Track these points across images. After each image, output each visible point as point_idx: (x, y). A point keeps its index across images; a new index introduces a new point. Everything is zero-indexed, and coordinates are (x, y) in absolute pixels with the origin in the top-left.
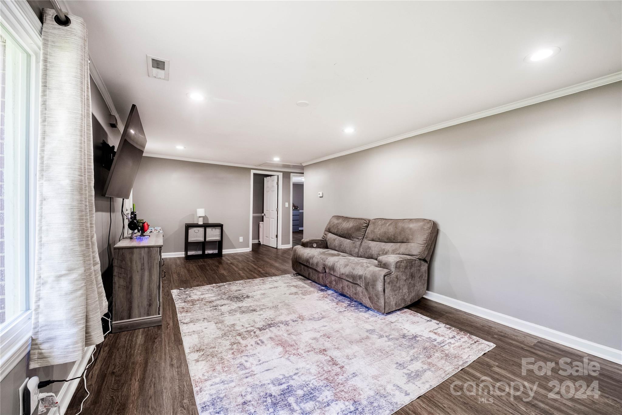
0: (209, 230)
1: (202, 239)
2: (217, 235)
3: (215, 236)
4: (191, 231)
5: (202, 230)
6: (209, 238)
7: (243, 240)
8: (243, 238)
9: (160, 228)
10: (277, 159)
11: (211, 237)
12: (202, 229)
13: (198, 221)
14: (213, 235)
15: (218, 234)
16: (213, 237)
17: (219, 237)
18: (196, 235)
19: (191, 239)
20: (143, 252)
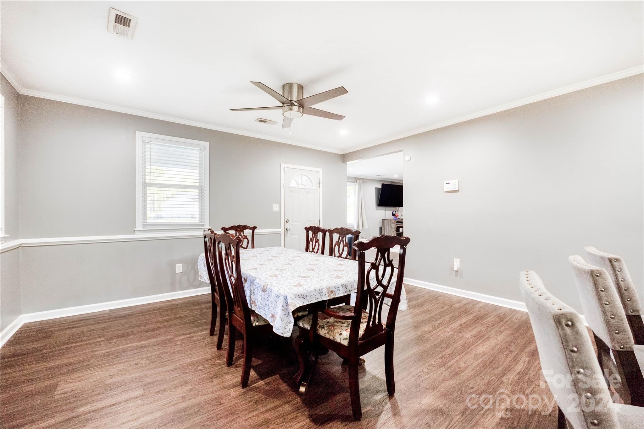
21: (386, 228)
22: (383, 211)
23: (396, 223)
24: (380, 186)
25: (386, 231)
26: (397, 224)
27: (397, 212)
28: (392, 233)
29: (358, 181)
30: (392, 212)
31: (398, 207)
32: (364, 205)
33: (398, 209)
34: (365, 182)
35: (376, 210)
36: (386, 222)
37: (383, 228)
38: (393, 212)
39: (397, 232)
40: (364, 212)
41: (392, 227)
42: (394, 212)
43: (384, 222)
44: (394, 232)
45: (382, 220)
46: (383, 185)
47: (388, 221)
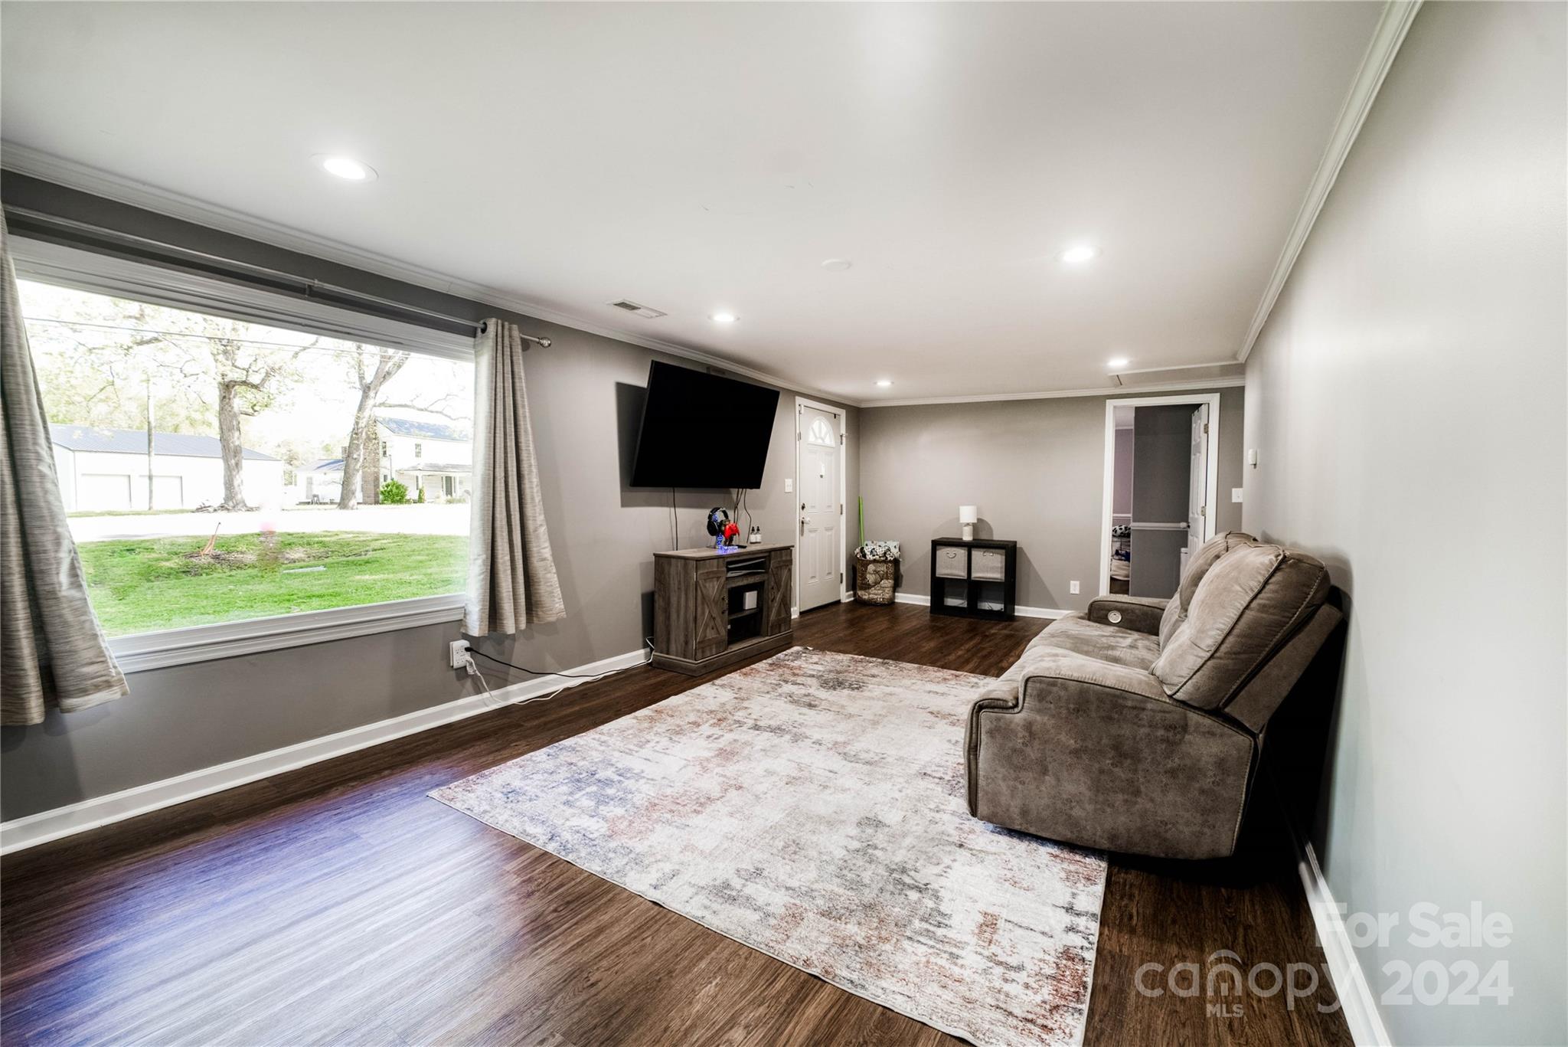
0: (976, 554)
1: (962, 574)
2: (997, 568)
3: (993, 569)
4: (943, 553)
5: (962, 553)
6: (977, 572)
7: (1080, 590)
8: (1081, 585)
9: (895, 544)
10: (1119, 364)
11: (983, 571)
12: (963, 551)
13: (962, 535)
14: (989, 567)
15: (999, 565)
16: (987, 572)
17: (1001, 572)
18: (952, 564)
19: (941, 572)
20: (680, 563)
21: (674, 600)
22: (666, 510)
23: (729, 570)
24: (640, 379)
25: (674, 616)
26: (730, 575)
27: (730, 514)
28: (707, 625)
29: (492, 324)
30: (707, 512)
31: (734, 491)
32: (535, 480)
33: (735, 496)
34: (546, 342)
35: (624, 504)
36: (673, 571)
37: (659, 603)
38: (710, 517)
39: (729, 614)
40: (541, 518)
41: (703, 598)
42: (719, 516)
43: (666, 567)
44: (718, 620)
45: (657, 556)
46: (660, 372)
47: (685, 566)
